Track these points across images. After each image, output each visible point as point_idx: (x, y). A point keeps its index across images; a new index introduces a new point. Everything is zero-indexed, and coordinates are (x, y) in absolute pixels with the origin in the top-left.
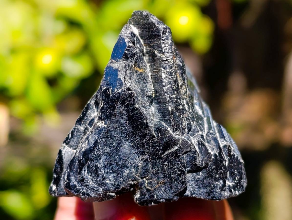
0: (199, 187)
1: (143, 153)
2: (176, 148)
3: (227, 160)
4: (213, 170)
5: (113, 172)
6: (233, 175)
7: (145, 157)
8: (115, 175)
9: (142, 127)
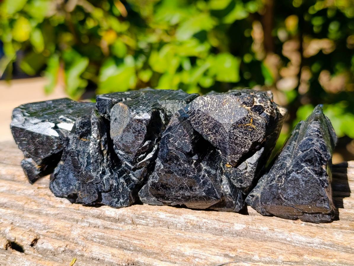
0: (106, 200)
1: (78, 180)
2: (93, 180)
3: (121, 189)
4: (113, 193)
5: (66, 186)
6: (123, 196)
7: (79, 182)
8: (67, 187)
9: (78, 167)
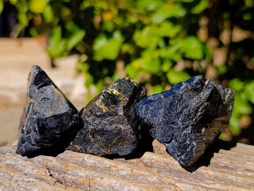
0: (172, 148)
1: (164, 118)
2: (175, 127)
3: (189, 149)
4: (181, 147)
5: (151, 115)
6: (186, 156)
7: (164, 120)
8: (151, 116)
9: (172, 110)
